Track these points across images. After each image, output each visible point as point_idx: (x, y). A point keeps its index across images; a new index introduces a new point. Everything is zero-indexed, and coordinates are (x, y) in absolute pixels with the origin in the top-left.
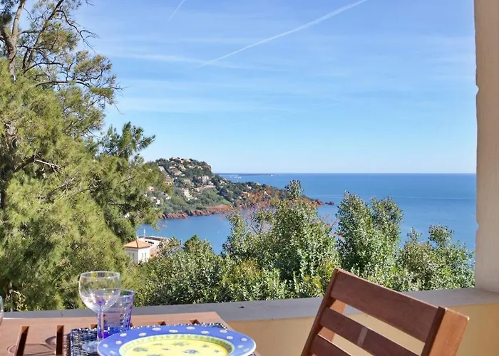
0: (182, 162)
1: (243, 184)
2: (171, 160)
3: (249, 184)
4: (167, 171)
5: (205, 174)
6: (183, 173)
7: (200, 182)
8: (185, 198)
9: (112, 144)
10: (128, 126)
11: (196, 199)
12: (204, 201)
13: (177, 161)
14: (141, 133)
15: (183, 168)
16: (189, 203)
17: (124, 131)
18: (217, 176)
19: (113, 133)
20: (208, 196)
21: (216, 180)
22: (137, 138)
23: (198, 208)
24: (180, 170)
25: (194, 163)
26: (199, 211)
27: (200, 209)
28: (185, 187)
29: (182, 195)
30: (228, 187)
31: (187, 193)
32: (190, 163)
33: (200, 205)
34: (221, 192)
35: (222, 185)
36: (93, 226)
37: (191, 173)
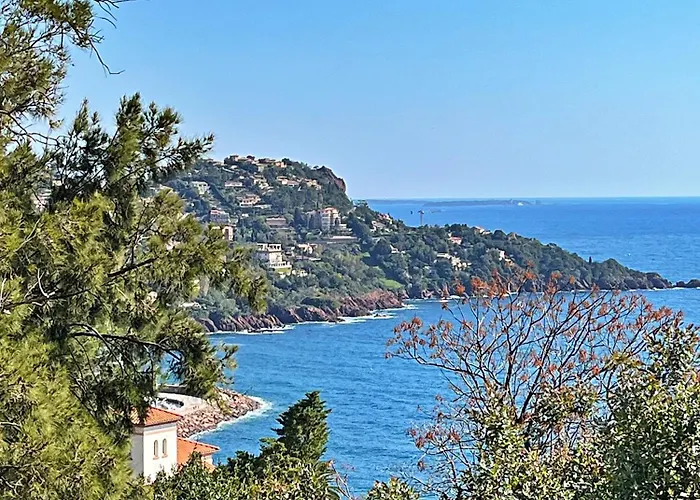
0: (261, 169)
1: (438, 232)
2: (229, 162)
3: (456, 230)
4: (219, 197)
5: (328, 203)
6: (265, 200)
7: (314, 225)
8: (271, 274)
9: (85, 160)
10: (132, 106)
11: (303, 274)
12: (325, 280)
13: (246, 167)
14: (174, 126)
15: (264, 185)
16: (282, 285)
17: (121, 122)
18: (363, 208)
19: (92, 128)
20: (339, 267)
21: (360, 219)
22: (162, 140)
23: (309, 301)
24: (255, 190)
25: (296, 172)
26: (311, 308)
27: (317, 303)
28: (272, 241)
29: (263, 264)
30: (394, 240)
31: (275, 258)
32: (283, 172)
33: (315, 292)
34: (377, 255)
35: (376, 234)
36: (44, 414)
37: (287, 199)
